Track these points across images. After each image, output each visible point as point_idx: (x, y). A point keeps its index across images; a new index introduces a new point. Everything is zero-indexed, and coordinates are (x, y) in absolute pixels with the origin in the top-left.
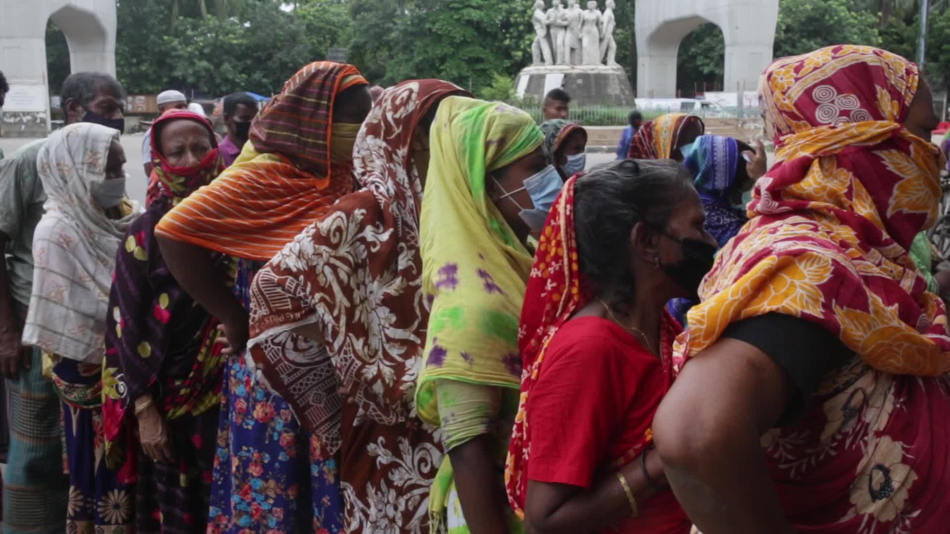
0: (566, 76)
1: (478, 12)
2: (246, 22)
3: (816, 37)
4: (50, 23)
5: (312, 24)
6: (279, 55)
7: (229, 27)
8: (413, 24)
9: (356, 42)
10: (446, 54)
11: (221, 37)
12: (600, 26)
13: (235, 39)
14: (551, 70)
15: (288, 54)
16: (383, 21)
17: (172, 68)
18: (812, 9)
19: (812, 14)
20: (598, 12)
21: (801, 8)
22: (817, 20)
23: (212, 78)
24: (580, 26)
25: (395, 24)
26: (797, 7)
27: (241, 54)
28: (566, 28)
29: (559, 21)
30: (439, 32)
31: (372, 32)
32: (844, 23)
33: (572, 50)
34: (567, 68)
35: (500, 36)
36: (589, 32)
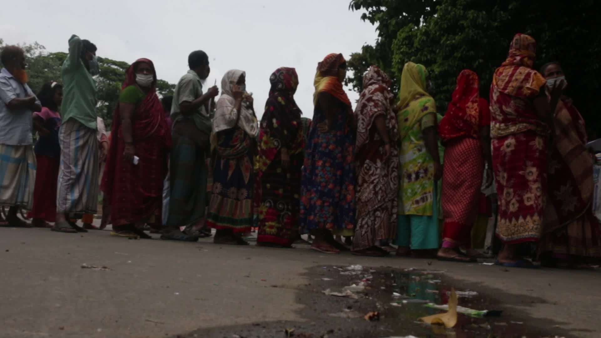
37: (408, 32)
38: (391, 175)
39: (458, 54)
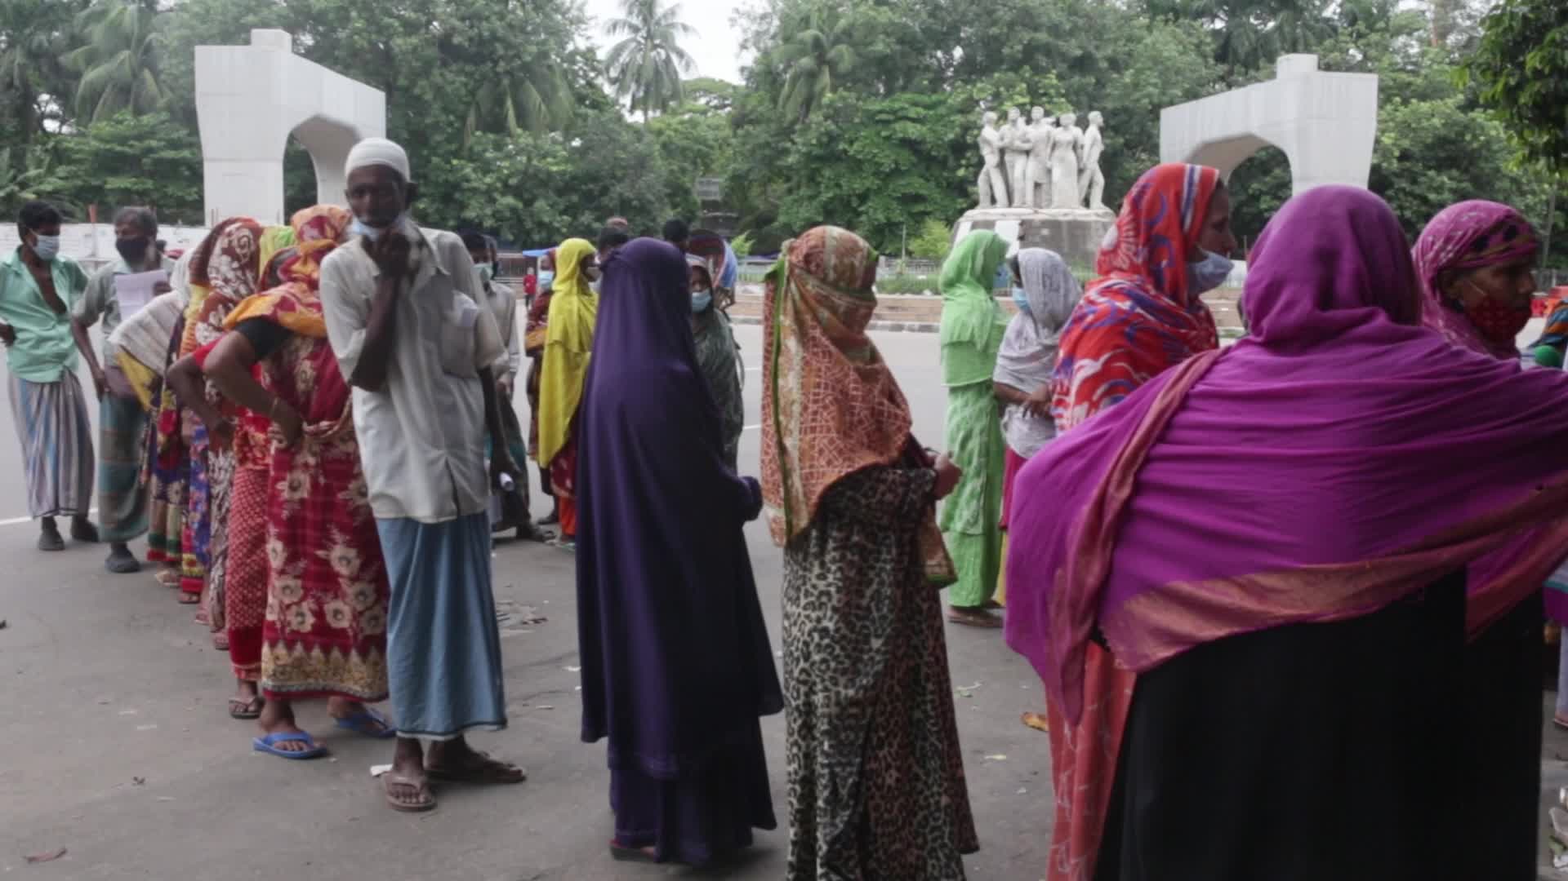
0: (1023, 223)
1: (919, 126)
2: (573, 139)
3: (1450, 167)
4: (292, 139)
5: (671, 143)
6: (618, 188)
7: (547, 147)
8: (820, 144)
9: (735, 170)
10: (868, 189)
11: (535, 162)
12: (1079, 151)
13: (557, 164)
14: (1004, 215)
15: (633, 187)
16: (776, 138)
17: (463, 206)
18: (1444, 125)
19: (1443, 132)
20: (1077, 131)
21: (1425, 124)
22: (1453, 142)
23: (520, 221)
24: (1049, 150)
25: (794, 143)
26: (1419, 121)
27: (566, 186)
28: (1027, 153)
29: (1018, 144)
30: (860, 157)
31: (759, 154)
32: (1495, 147)
33: (1037, 185)
34: (1027, 212)
35: (951, 162)
36: (1062, 160)
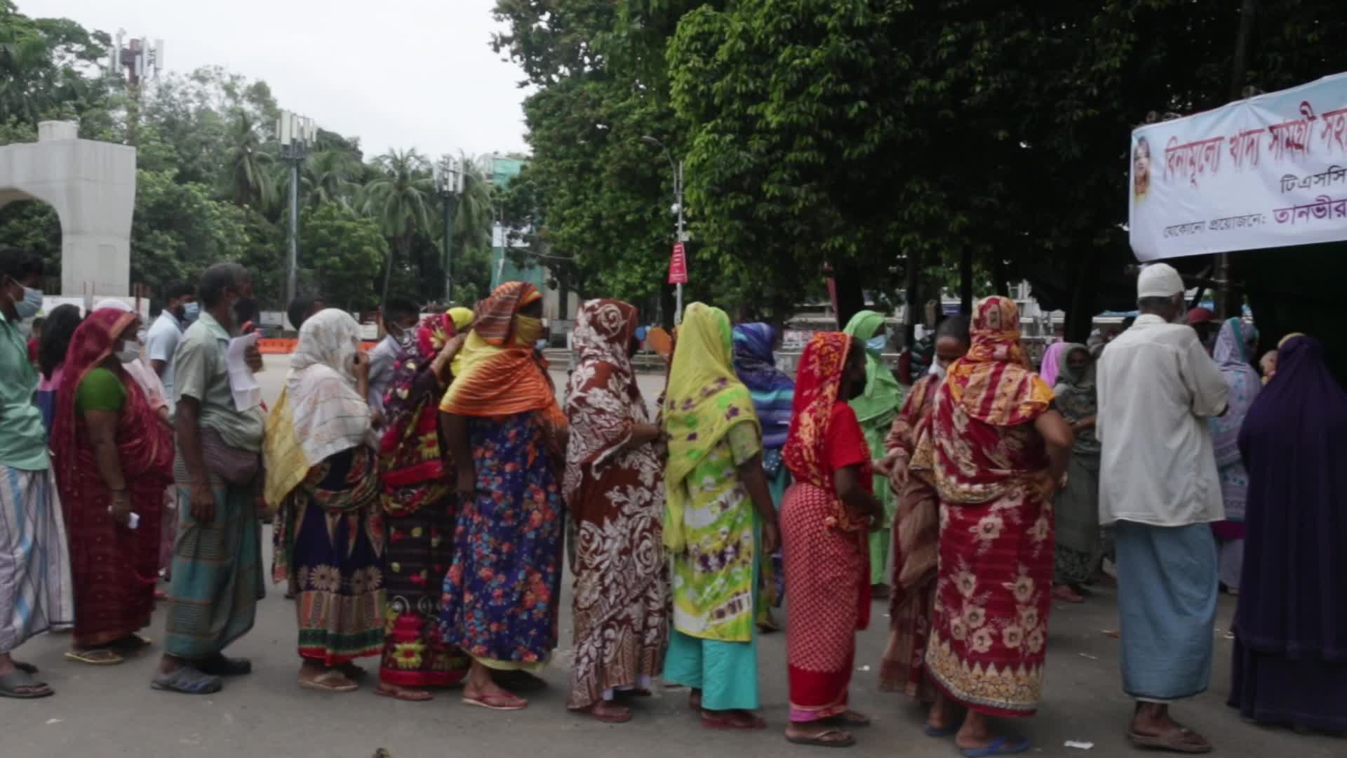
37: (700, 24)
38: (638, 546)
39: (817, 89)
